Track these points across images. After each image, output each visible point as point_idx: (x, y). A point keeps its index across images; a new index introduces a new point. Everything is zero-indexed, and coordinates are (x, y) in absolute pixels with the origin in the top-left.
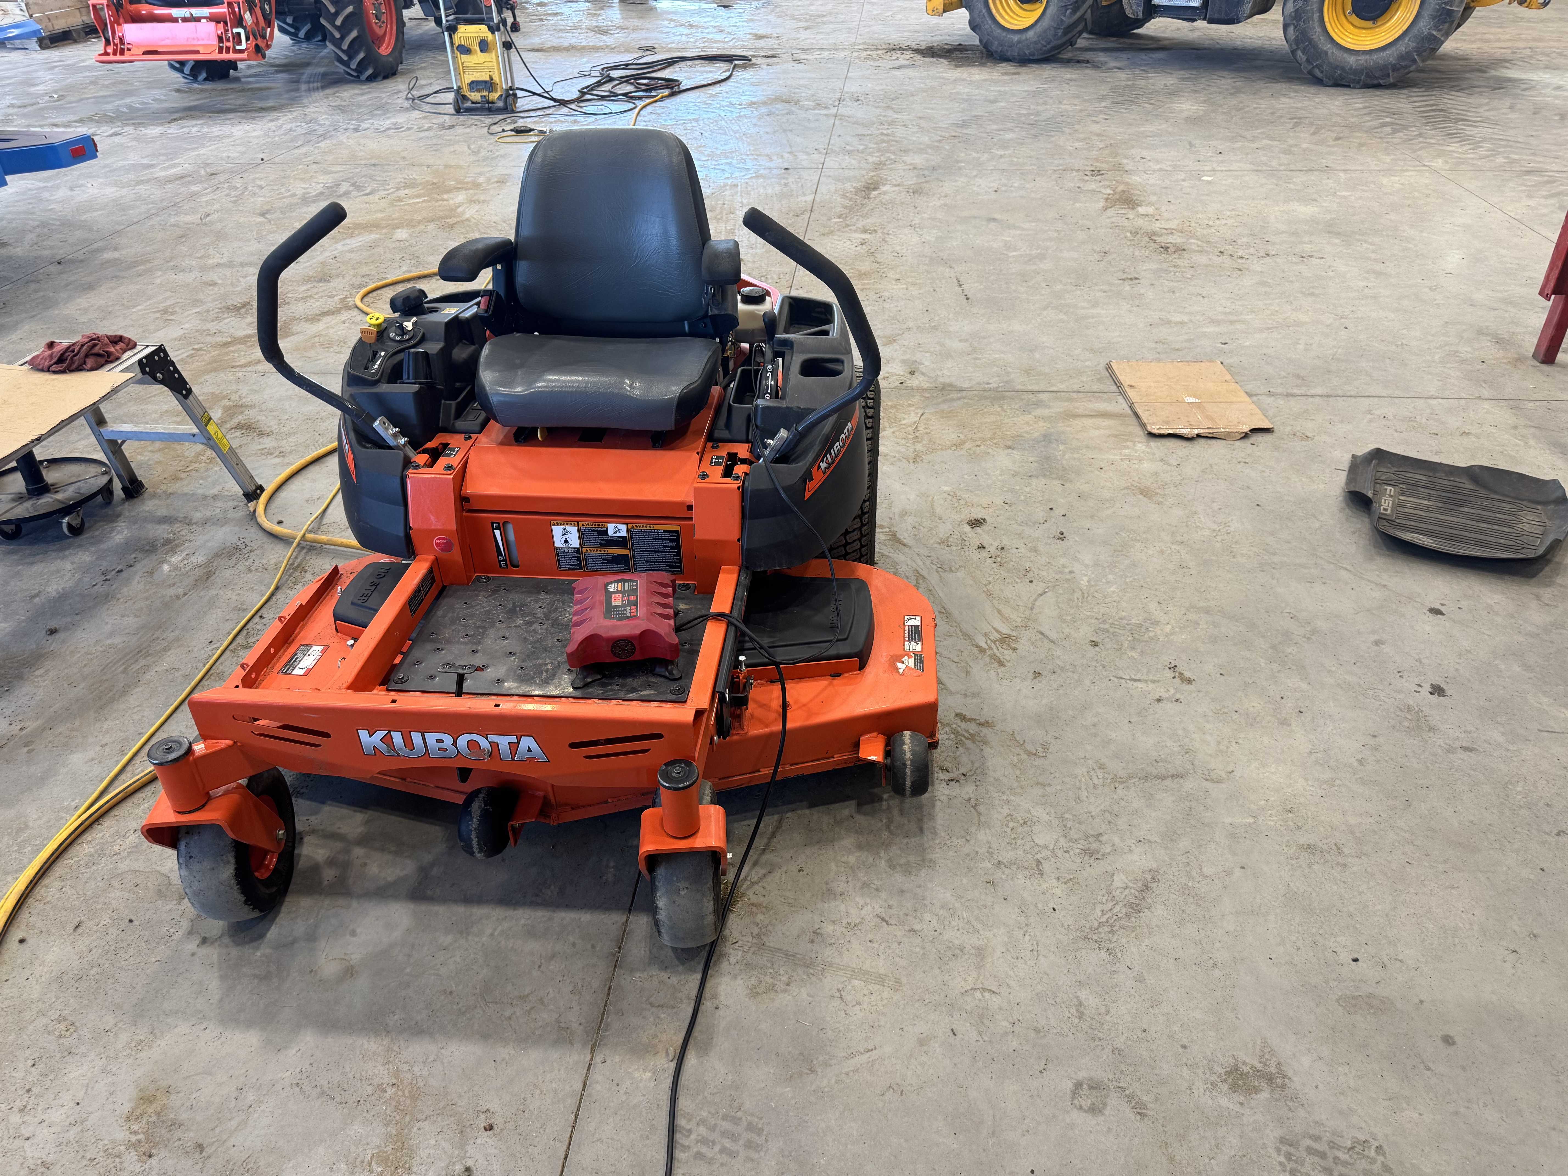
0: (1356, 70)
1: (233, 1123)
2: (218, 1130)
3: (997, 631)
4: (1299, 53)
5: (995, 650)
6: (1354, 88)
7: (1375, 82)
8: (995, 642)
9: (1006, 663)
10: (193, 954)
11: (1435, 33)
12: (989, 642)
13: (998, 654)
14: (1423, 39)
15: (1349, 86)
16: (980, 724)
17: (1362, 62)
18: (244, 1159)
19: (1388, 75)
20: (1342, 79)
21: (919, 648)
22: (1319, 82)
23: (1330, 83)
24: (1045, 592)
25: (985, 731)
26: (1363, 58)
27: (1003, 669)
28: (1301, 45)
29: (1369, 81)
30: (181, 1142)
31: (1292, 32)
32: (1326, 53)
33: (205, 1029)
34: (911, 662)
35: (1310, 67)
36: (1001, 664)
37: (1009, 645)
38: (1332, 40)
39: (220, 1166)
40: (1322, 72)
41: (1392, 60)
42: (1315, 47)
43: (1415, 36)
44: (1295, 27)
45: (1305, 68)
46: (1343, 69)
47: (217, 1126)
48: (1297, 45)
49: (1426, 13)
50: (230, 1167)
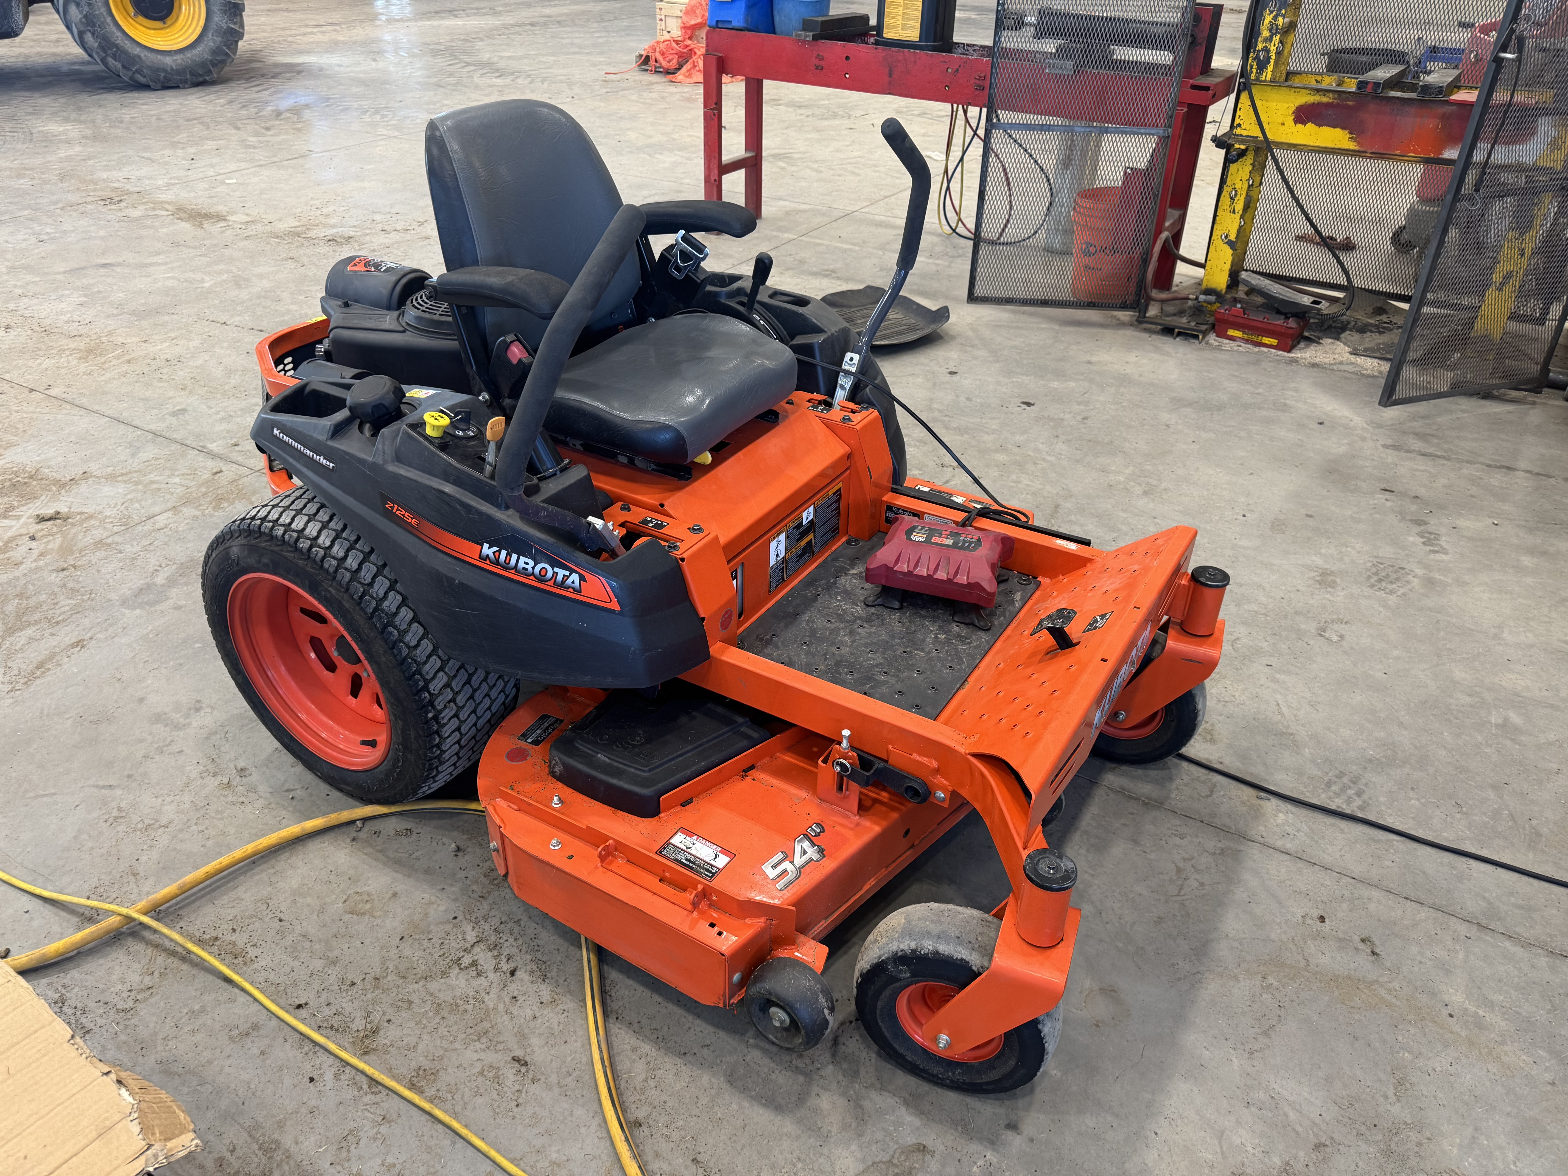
0: (177, 70)
1: (1292, 1115)
2: (1299, 1128)
4: (110, 60)
6: (184, 88)
7: (201, 79)
10: (1032, 1140)
11: (233, 26)
14: (224, 33)
15: (178, 87)
17: (179, 61)
18: (1337, 1108)
19: (210, 72)
20: (169, 80)
22: (145, 87)
23: (159, 86)
26: (178, 57)
28: (109, 52)
29: (195, 80)
30: (1311, 1164)
31: (91, 39)
32: (139, 57)
33: (1156, 1134)
35: (130, 73)
38: (139, 44)
39: (1344, 1128)
40: (145, 77)
41: (207, 56)
42: (125, 53)
43: (216, 31)
44: (93, 34)
45: (125, 76)
46: (165, 70)
47: (1294, 1129)
48: (105, 53)
49: (215, 8)
50: (1347, 1120)
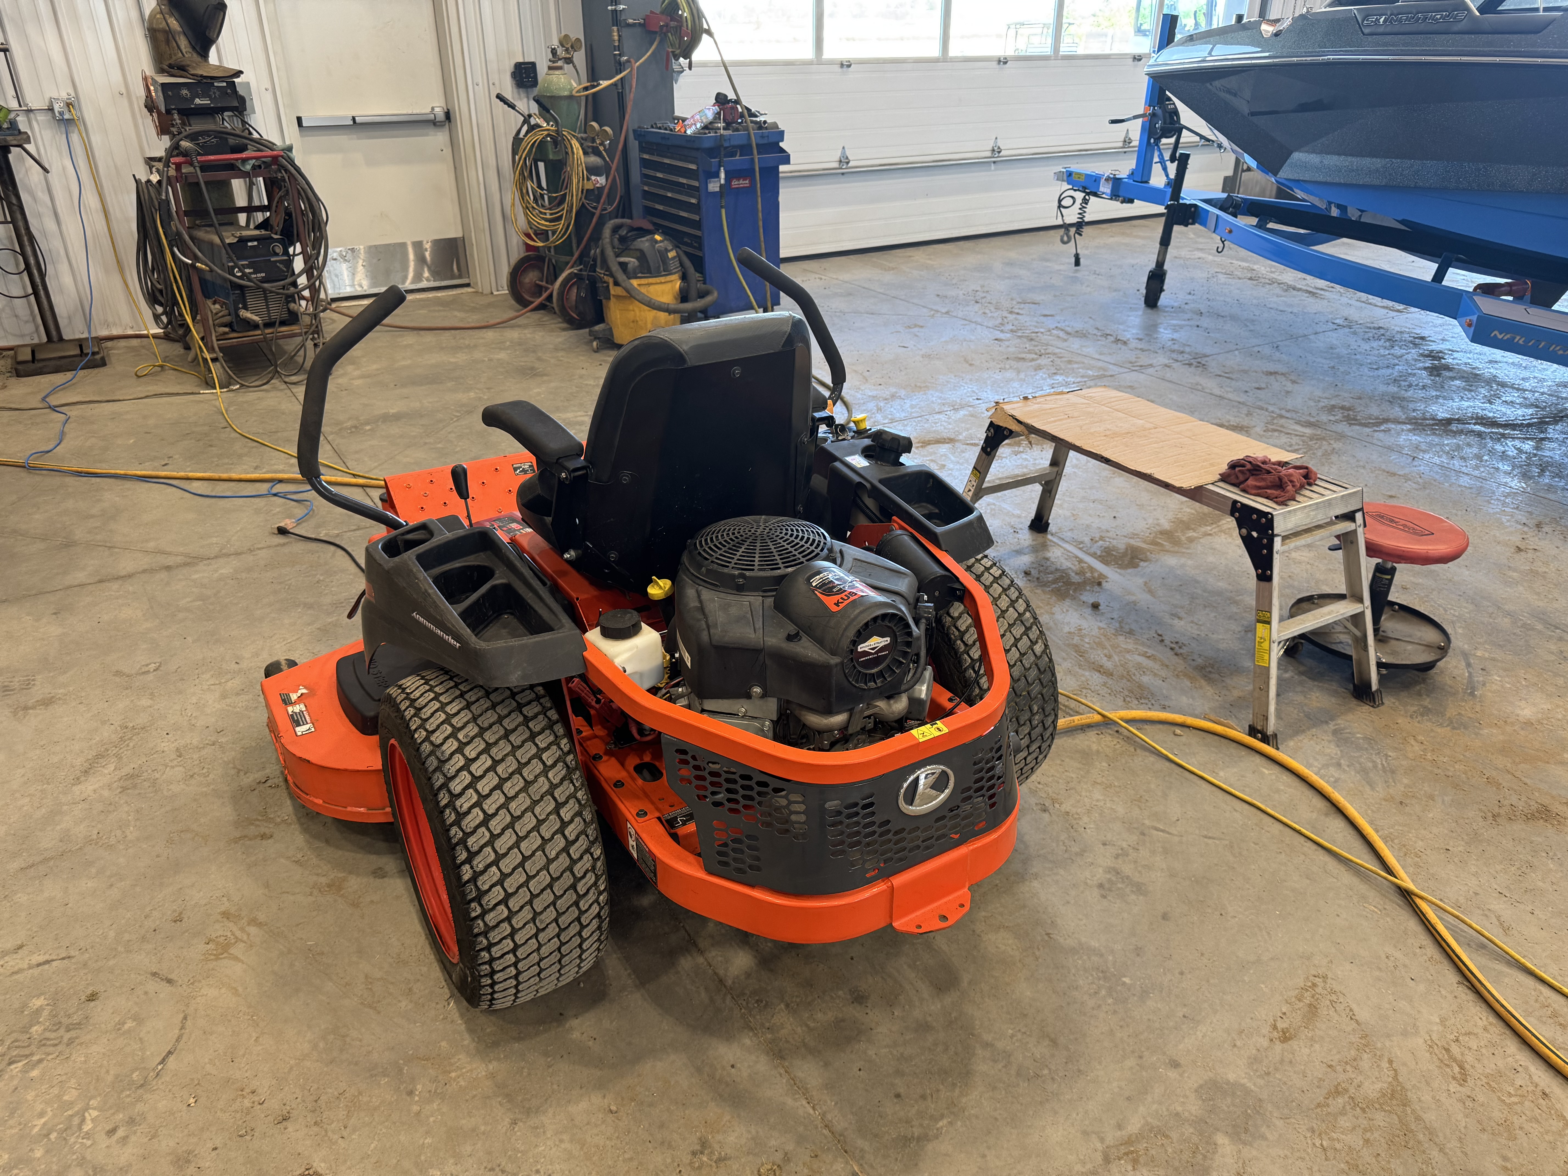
3: (236, 959)
5: (235, 929)
8: (237, 940)
9: (219, 917)
12: (245, 938)
13: (231, 925)
16: (245, 836)
21: (290, 709)
24: (163, 1061)
25: (238, 834)
27: (223, 909)
34: (294, 697)
36: (226, 915)
37: (218, 944)
